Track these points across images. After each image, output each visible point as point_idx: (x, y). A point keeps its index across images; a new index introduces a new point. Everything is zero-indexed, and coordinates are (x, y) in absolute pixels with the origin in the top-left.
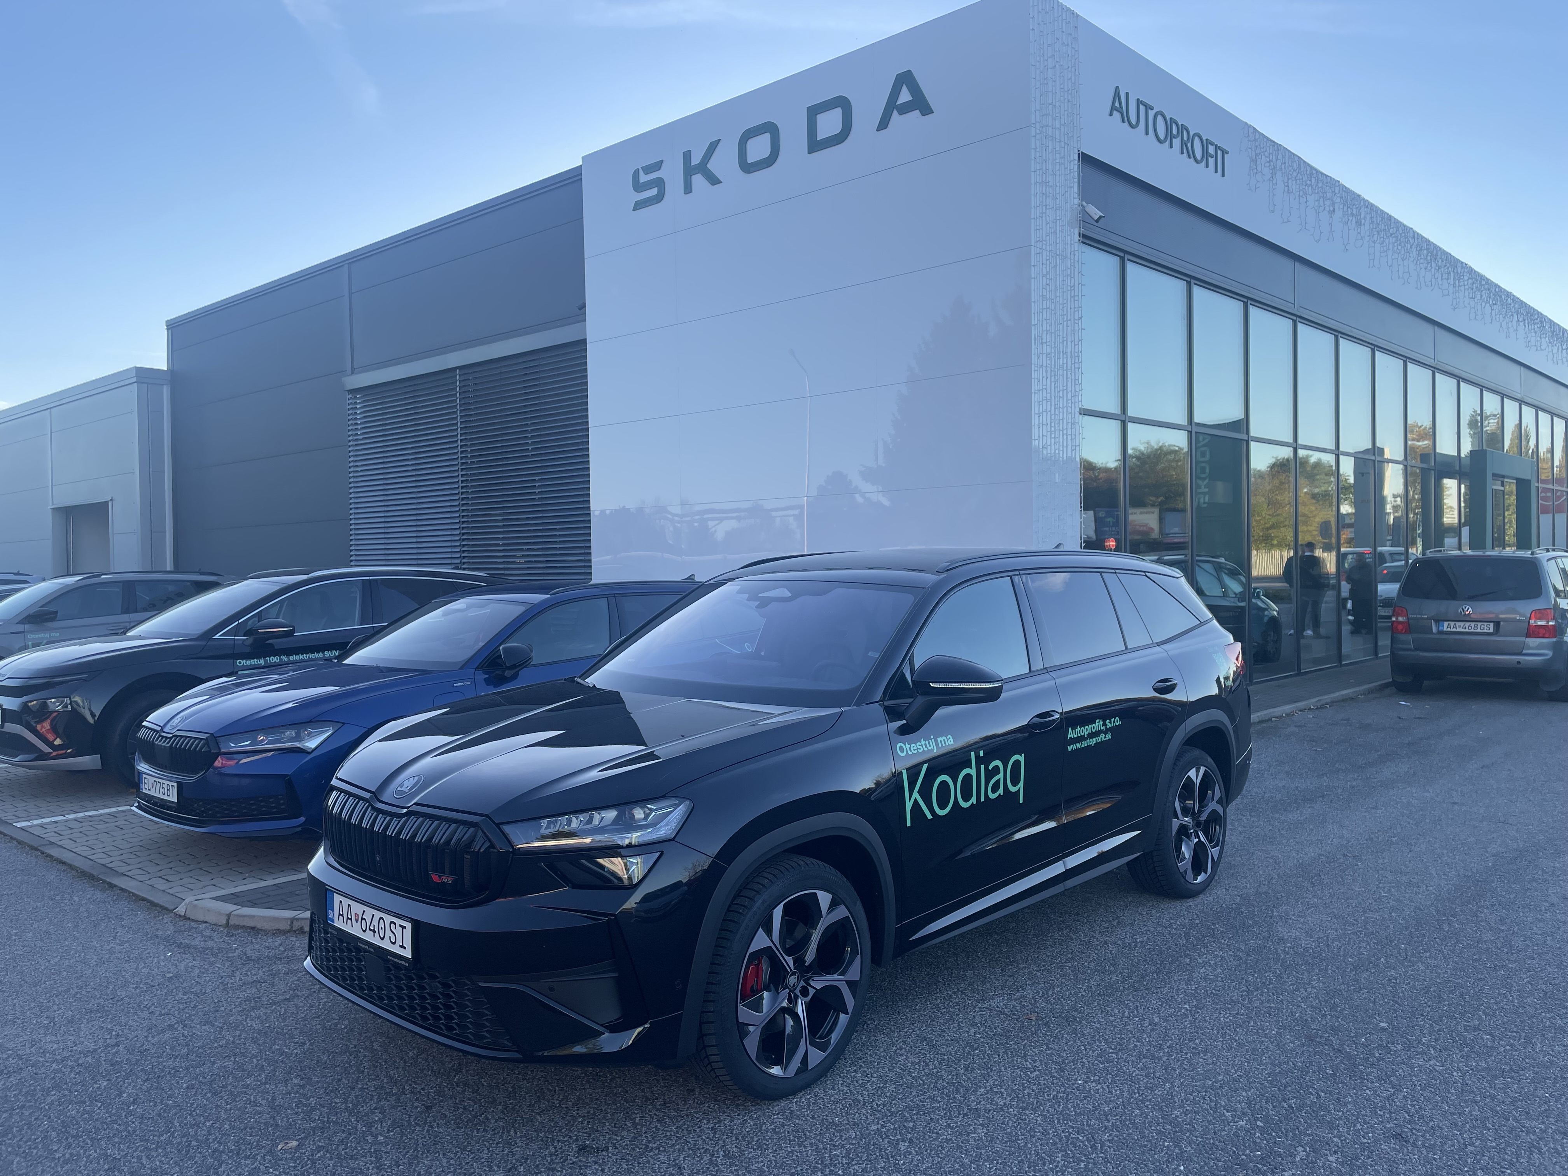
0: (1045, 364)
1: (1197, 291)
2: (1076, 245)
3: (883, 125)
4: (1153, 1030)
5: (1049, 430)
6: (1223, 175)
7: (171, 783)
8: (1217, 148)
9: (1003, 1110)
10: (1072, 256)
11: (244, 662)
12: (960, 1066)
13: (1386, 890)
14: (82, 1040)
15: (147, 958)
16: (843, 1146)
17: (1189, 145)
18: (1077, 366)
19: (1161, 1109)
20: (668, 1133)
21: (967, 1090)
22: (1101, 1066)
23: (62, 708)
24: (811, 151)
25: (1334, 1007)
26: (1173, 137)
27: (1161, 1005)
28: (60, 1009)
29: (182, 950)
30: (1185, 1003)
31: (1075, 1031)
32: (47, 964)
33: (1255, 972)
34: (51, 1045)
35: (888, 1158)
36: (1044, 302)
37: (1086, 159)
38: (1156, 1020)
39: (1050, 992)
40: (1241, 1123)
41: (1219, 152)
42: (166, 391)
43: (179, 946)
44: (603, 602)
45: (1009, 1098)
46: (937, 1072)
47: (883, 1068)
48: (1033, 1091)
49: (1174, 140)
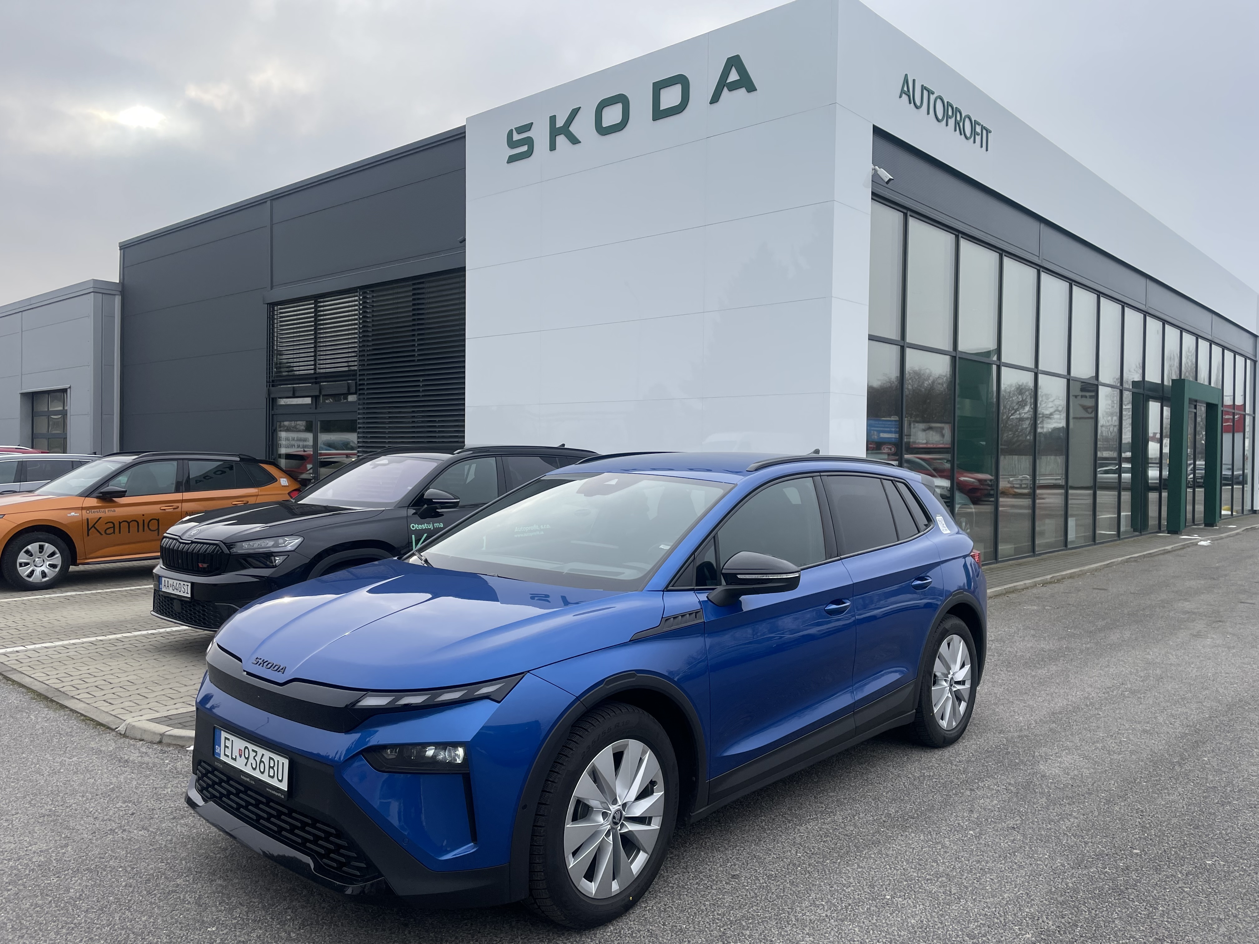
1: (964, 243)
2: (869, 201)
3: (715, 99)
6: (987, 150)
8: (983, 128)
17: (961, 124)
22: (905, 883)
24: (655, 118)
26: (948, 117)
29: (121, 764)
37: (879, 132)
41: (984, 132)
42: (118, 300)
43: (120, 760)
49: (949, 120)
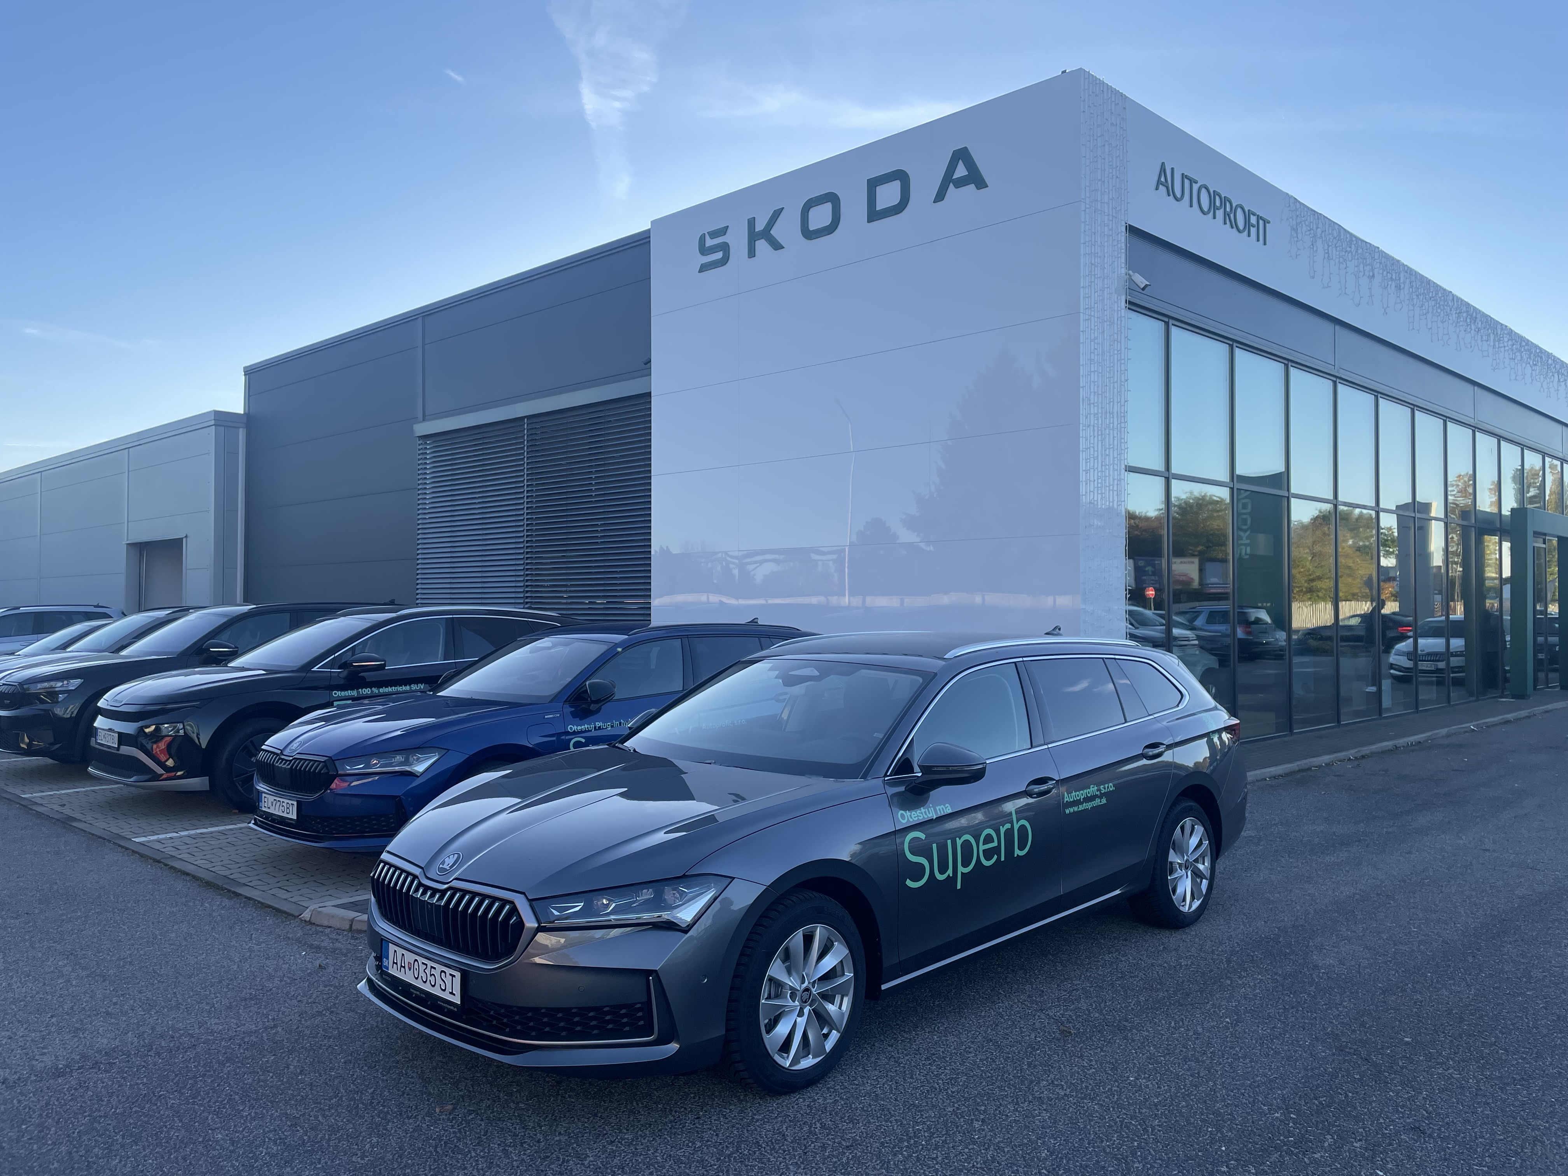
0: (1092, 423)
1: (1238, 353)
2: (1123, 311)
3: (940, 196)
4: (1197, 1038)
5: (1096, 486)
6: (1265, 244)
7: (290, 802)
8: (1259, 218)
9: (1064, 1099)
10: (1119, 322)
11: (339, 693)
12: (1023, 1063)
13: (1416, 925)
14: (243, 1022)
15: (284, 956)
16: (924, 1123)
17: (1232, 216)
18: (1123, 425)
19: (1205, 1102)
20: (770, 1108)
21: (1032, 1082)
22: (1150, 1066)
23: (174, 733)
24: (870, 220)
25: (1363, 1024)
26: (1216, 208)
27: (1205, 1019)
28: (217, 997)
29: (314, 950)
30: (1226, 1018)
31: (1126, 1038)
32: (196, 960)
33: (1291, 993)
34: (217, 1026)
35: (964, 1134)
36: (1092, 366)
37: (1133, 231)
38: (1200, 1030)
39: (1102, 1005)
40: (1276, 1115)
41: (1261, 222)
42: (242, 434)
43: (311, 946)
44: (677, 643)
45: (1068, 1090)
46: (1003, 1067)
47: (955, 1063)
48: (1090, 1084)
49: (1217, 211)
